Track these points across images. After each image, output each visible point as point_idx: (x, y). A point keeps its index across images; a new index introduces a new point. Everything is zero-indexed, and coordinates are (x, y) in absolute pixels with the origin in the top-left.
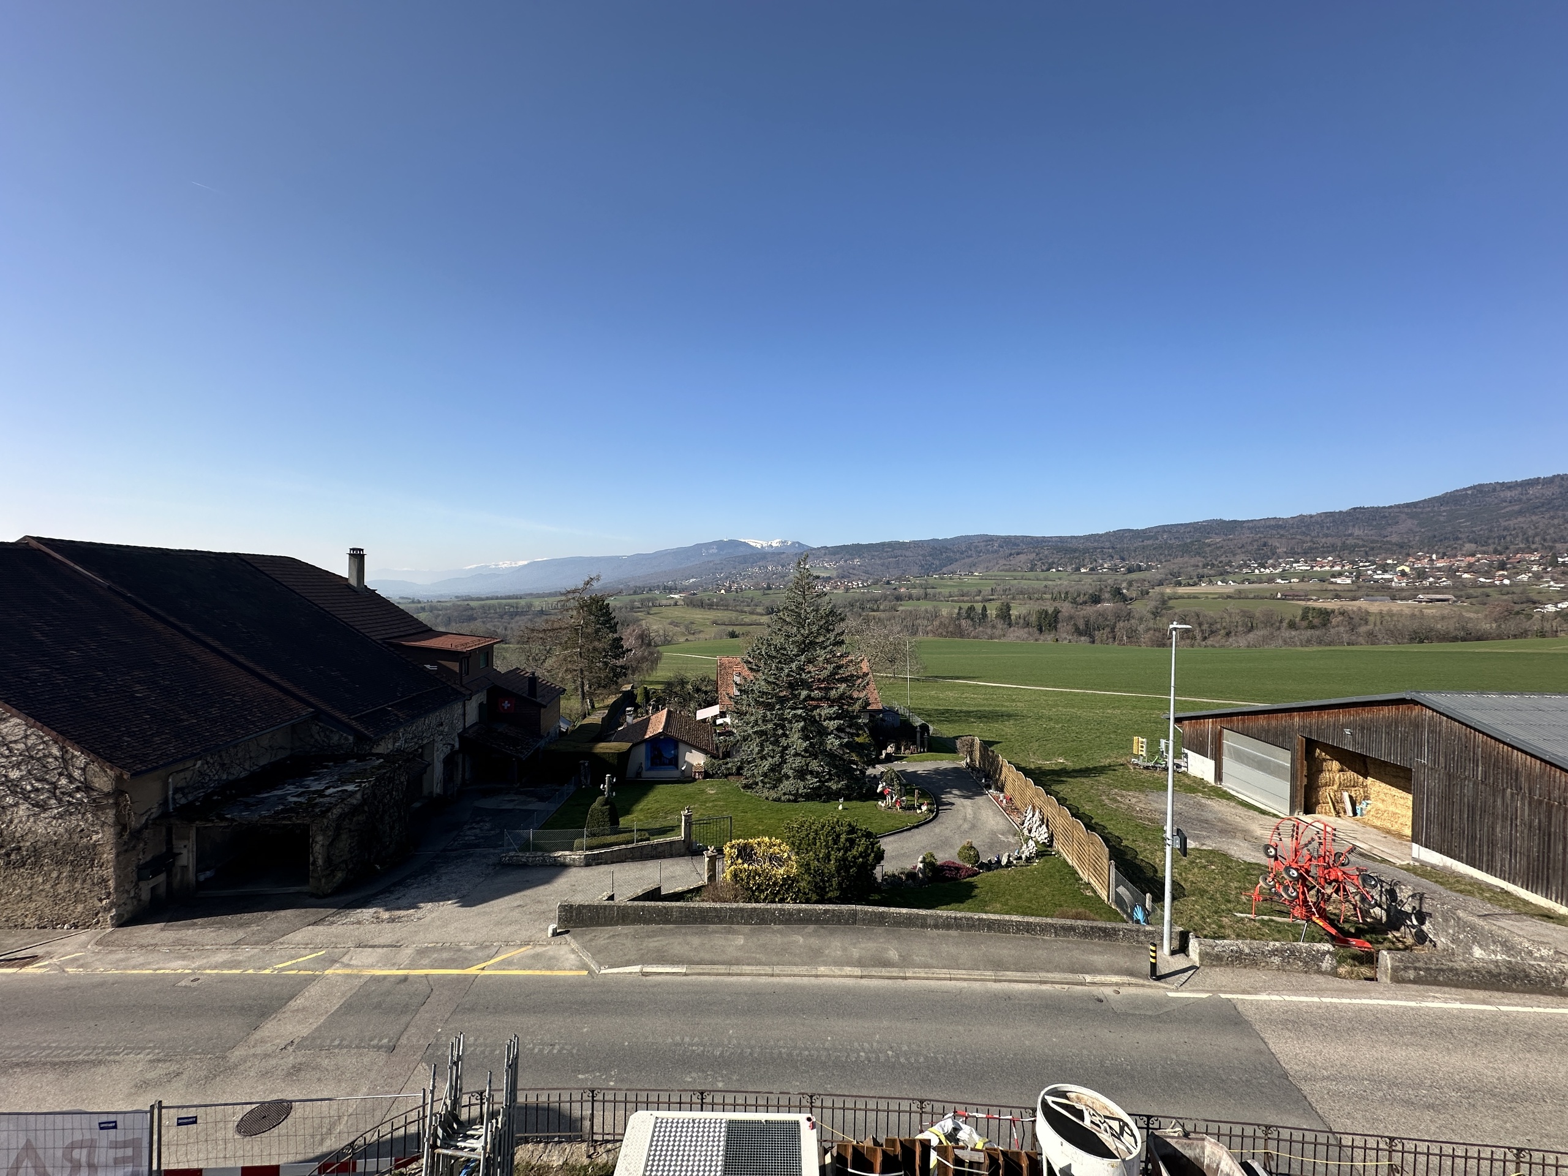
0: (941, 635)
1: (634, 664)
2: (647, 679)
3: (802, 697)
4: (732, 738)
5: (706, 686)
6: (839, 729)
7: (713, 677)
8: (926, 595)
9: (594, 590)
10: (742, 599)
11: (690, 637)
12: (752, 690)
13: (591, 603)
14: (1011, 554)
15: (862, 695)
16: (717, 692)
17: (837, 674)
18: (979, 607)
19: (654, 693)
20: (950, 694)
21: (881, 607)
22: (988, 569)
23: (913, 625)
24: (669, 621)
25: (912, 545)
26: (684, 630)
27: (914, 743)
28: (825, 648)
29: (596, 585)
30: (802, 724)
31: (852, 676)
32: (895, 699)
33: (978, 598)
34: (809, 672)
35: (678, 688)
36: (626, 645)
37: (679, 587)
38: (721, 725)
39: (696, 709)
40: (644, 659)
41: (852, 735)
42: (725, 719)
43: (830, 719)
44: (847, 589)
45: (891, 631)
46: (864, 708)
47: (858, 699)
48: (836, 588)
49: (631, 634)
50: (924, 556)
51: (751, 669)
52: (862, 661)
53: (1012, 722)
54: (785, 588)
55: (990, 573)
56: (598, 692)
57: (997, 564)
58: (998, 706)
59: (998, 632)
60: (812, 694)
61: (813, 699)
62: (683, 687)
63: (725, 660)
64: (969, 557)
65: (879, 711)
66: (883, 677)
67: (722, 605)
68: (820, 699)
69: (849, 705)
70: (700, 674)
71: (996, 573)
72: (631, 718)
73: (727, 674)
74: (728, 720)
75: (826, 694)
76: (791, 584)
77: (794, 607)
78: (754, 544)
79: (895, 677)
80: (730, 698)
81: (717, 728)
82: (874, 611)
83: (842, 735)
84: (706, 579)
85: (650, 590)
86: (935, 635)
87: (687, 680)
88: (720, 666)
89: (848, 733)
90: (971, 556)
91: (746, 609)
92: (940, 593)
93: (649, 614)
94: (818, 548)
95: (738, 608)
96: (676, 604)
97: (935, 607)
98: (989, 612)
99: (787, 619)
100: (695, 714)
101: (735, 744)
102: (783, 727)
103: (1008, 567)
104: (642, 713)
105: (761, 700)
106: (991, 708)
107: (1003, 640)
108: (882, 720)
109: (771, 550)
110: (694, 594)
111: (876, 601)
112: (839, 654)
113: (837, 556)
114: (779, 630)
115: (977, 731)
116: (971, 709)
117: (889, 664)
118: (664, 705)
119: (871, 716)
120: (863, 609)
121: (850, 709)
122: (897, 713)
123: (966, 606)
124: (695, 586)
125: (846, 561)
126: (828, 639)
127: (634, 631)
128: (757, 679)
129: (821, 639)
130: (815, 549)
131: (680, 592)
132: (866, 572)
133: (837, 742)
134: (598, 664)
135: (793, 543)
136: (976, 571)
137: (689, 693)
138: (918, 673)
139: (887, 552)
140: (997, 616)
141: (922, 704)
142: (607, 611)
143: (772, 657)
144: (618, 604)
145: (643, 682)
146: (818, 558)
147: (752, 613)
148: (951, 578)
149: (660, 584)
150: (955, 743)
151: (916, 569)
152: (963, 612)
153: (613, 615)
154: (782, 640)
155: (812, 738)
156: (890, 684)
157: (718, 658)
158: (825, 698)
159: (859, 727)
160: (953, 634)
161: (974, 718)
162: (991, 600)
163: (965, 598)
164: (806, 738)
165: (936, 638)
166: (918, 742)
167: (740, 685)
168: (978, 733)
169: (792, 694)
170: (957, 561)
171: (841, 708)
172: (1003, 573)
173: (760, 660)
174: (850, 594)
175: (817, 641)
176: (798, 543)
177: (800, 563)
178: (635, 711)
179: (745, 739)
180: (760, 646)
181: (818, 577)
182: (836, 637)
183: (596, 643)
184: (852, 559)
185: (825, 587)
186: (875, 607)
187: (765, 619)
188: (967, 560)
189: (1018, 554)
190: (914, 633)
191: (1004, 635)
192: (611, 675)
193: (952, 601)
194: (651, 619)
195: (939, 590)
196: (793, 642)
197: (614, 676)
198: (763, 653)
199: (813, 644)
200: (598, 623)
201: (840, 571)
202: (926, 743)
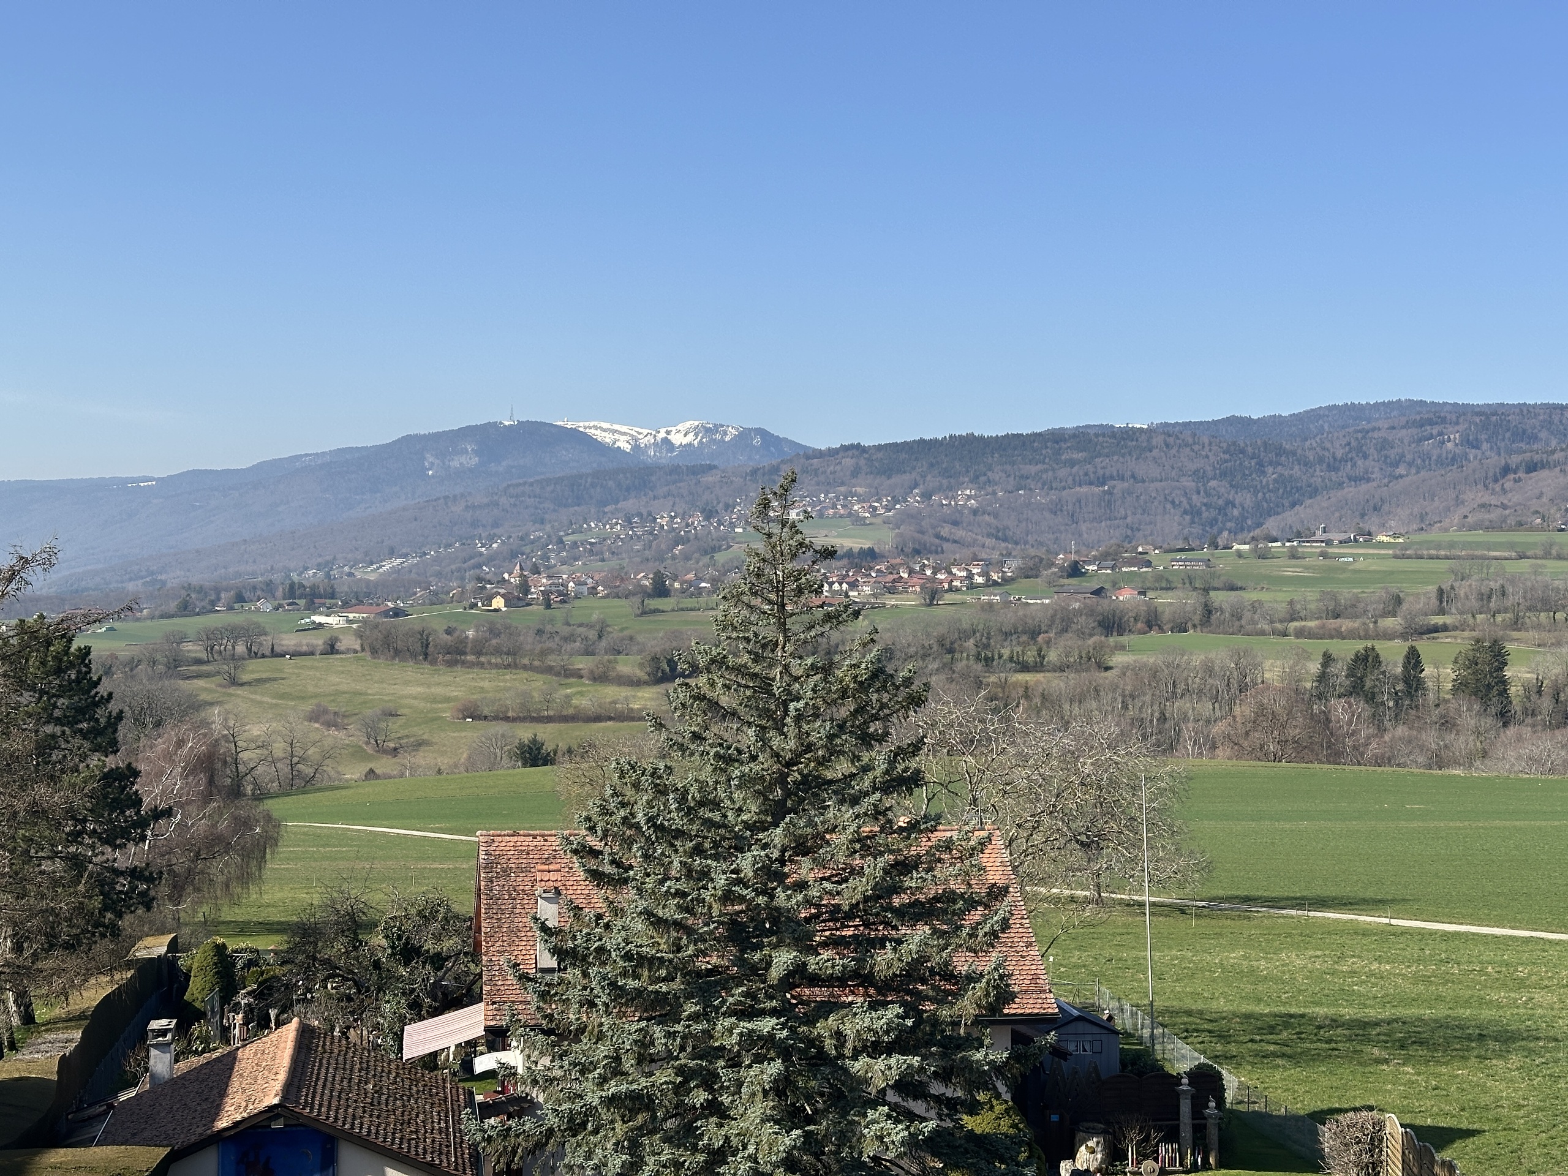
0: (1260, 753)
1: (181, 862)
2: (228, 914)
3: (775, 974)
4: (528, 1124)
5: (438, 938)
6: (907, 1085)
7: (464, 906)
8: (1208, 611)
9: (37, 600)
10: (566, 631)
11: (384, 765)
12: (601, 950)
13: (23, 646)
14: (1506, 470)
15: (986, 963)
16: (475, 954)
17: (897, 889)
18: (1393, 653)
19: (250, 963)
20: (1297, 960)
21: (1052, 656)
22: (1424, 522)
23: (1163, 718)
24: (308, 707)
25: (1158, 440)
26: (360, 739)
27: (1172, 1136)
28: (855, 801)
29: (39, 581)
30: (775, 1068)
31: (950, 897)
32: (1101, 977)
33: (1389, 623)
34: (802, 886)
35: (339, 946)
36: (150, 794)
37: (342, 588)
38: (490, 1074)
39: (403, 1021)
40: (215, 844)
41: (951, 1106)
42: (505, 1057)
43: (875, 1049)
44: (932, 595)
45: (1085, 740)
46: (994, 1008)
47: (972, 978)
48: (892, 591)
49: (169, 757)
50: (1199, 476)
51: (596, 876)
52: (983, 844)
53: (1515, 1060)
54: (714, 590)
55: (1434, 535)
56: (50, 963)
57: (1459, 502)
58: (1467, 1003)
59: (1462, 742)
60: (812, 963)
61: (814, 980)
62: (356, 944)
63: (506, 844)
64: (1355, 479)
65: (1043, 1022)
66: (1057, 900)
67: (498, 651)
68: (841, 981)
69: (941, 999)
70: (418, 892)
71: (1454, 535)
72: (167, 1057)
73: (513, 893)
74: (514, 1057)
75: (861, 961)
76: (735, 577)
77: (745, 658)
78: (608, 438)
79: (1099, 901)
80: (524, 978)
81: (474, 1086)
82: (1025, 668)
83: (918, 1107)
84: (437, 560)
85: (240, 599)
86: (1240, 751)
87: (373, 915)
88: (489, 866)
89: (939, 1099)
90: (1365, 478)
91: (582, 663)
92: (1255, 606)
93: (234, 682)
94: (832, 453)
95: (552, 660)
96: (331, 649)
97: (1238, 655)
98: (1428, 671)
99: (725, 701)
100: (399, 1038)
101: (540, 1146)
102: (709, 1080)
103: (1494, 515)
104: (206, 1040)
105: (632, 984)
106: (1440, 1012)
107: (1480, 771)
108: (1057, 1052)
109: (665, 458)
110: (397, 613)
111: (1034, 634)
112: (902, 822)
113: (896, 479)
114: (696, 737)
115: (1392, 1093)
116: (1372, 1013)
117: (1078, 856)
118: (286, 1008)
119: (1018, 1039)
120: (988, 661)
121: (945, 1013)
122: (1107, 1028)
123: (1346, 650)
124: (397, 584)
125: (927, 496)
126: (866, 769)
127: (180, 743)
128: (618, 912)
129: (842, 768)
130: (819, 454)
131: (346, 606)
132: (1001, 536)
133: (898, 1133)
134: (47, 866)
135: (745, 435)
136: (1383, 526)
137: (377, 965)
138: (1181, 885)
139: (1072, 463)
140: (1460, 686)
141: (1195, 995)
142: (83, 676)
143: (672, 835)
144: (122, 649)
145: (211, 926)
146: (829, 485)
147: (601, 678)
148: (1293, 555)
149: (277, 577)
150: (1315, 1135)
151: (1172, 524)
152: (1339, 670)
153: (102, 690)
154: (707, 774)
155: (810, 1120)
156: (1084, 925)
157: (479, 836)
158: (856, 974)
159: (977, 1079)
160: (1302, 751)
161: (1383, 1044)
162: (1436, 629)
163: (1346, 624)
164: (790, 1117)
165: (1247, 765)
166: (1186, 1132)
167: (557, 932)
168: (1394, 1099)
169: (740, 961)
170: (1314, 492)
171: (911, 1009)
172: (1479, 536)
173: (629, 843)
174: (942, 611)
175: (829, 775)
176: (762, 432)
177: (765, 505)
178: (183, 1029)
179: (575, 1125)
180: (629, 792)
181: (828, 554)
182: (892, 762)
183: (42, 791)
184: (950, 490)
185: (853, 585)
186: (1030, 656)
187: (646, 699)
188: (1350, 491)
189: (1532, 468)
190: (1168, 746)
191: (1485, 754)
192: (97, 903)
193: (1300, 633)
194: (241, 700)
195: (1251, 596)
196: (745, 782)
197: (105, 908)
198: (640, 817)
199: (813, 785)
200: (50, 719)
201: (907, 530)
202: (1213, 1134)
